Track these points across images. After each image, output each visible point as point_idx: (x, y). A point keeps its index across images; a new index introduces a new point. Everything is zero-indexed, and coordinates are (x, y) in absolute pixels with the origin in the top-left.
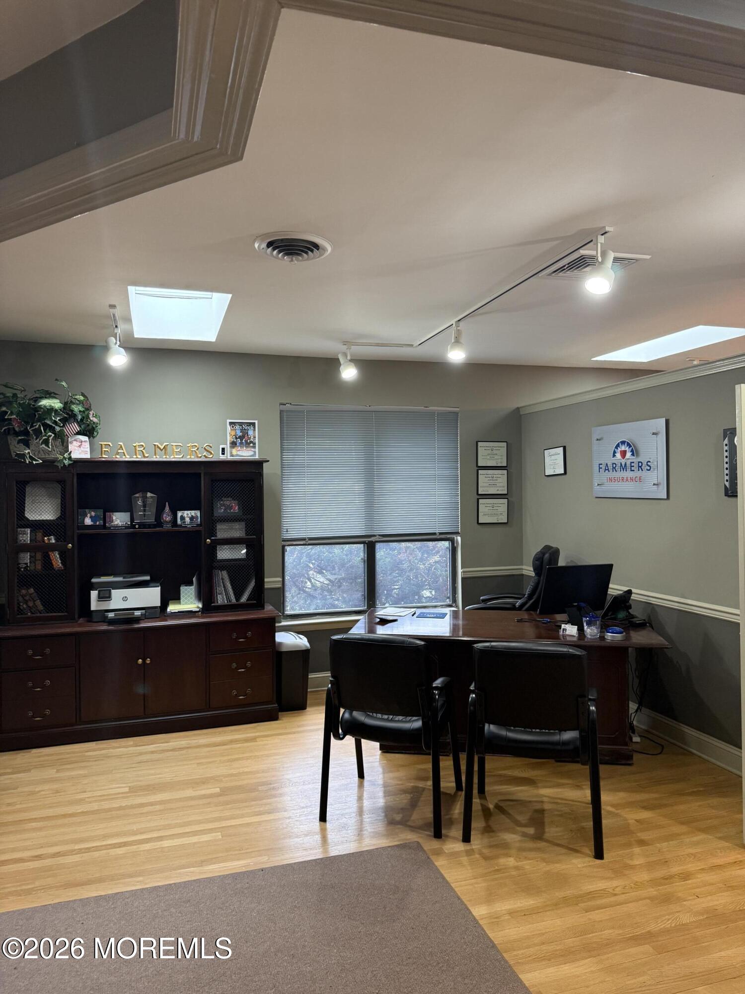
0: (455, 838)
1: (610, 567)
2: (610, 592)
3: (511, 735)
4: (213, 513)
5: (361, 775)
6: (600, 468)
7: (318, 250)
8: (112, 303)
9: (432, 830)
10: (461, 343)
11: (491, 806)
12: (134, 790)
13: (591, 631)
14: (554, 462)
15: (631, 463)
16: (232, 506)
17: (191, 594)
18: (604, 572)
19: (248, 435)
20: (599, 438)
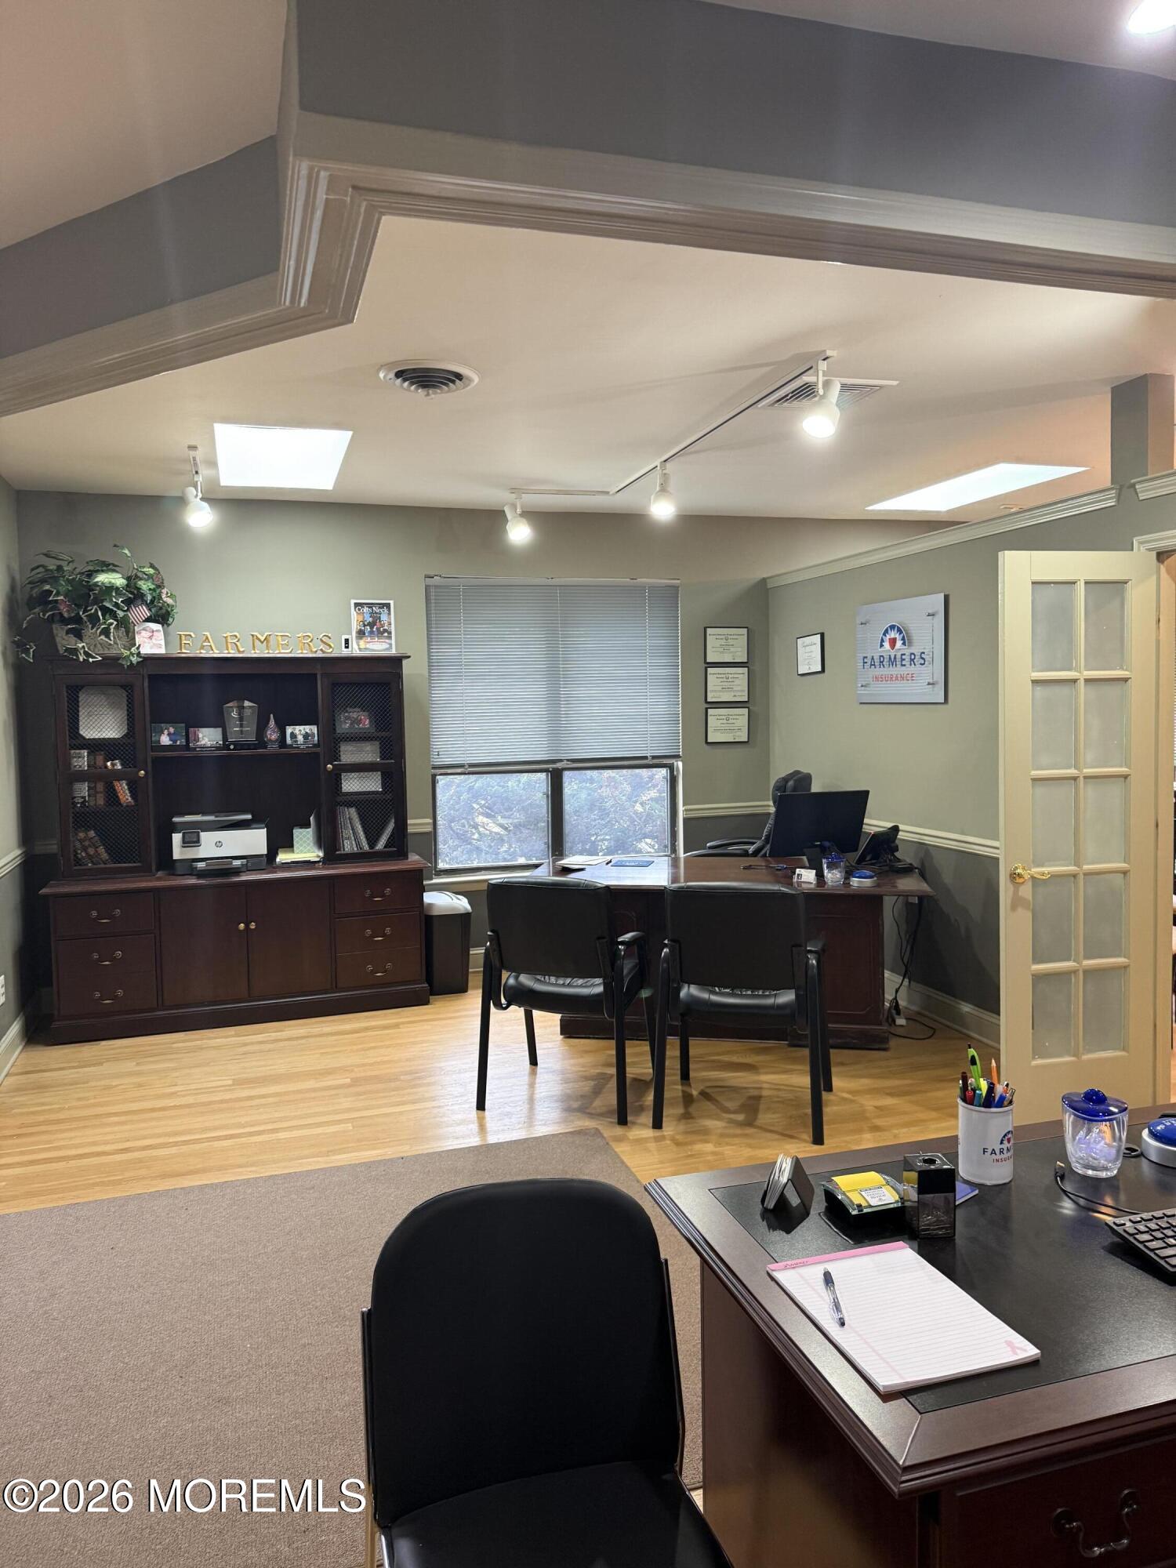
0: (644, 1126)
1: (864, 796)
2: (866, 828)
3: (714, 998)
4: (335, 729)
5: (534, 1061)
6: (865, 663)
7: (461, 380)
8: (193, 443)
9: (616, 1116)
10: (667, 492)
11: (695, 1093)
12: (239, 1083)
13: (833, 876)
14: (808, 654)
15: (902, 655)
16: (361, 719)
17: (308, 839)
18: (858, 801)
19: (380, 621)
20: (864, 621)
